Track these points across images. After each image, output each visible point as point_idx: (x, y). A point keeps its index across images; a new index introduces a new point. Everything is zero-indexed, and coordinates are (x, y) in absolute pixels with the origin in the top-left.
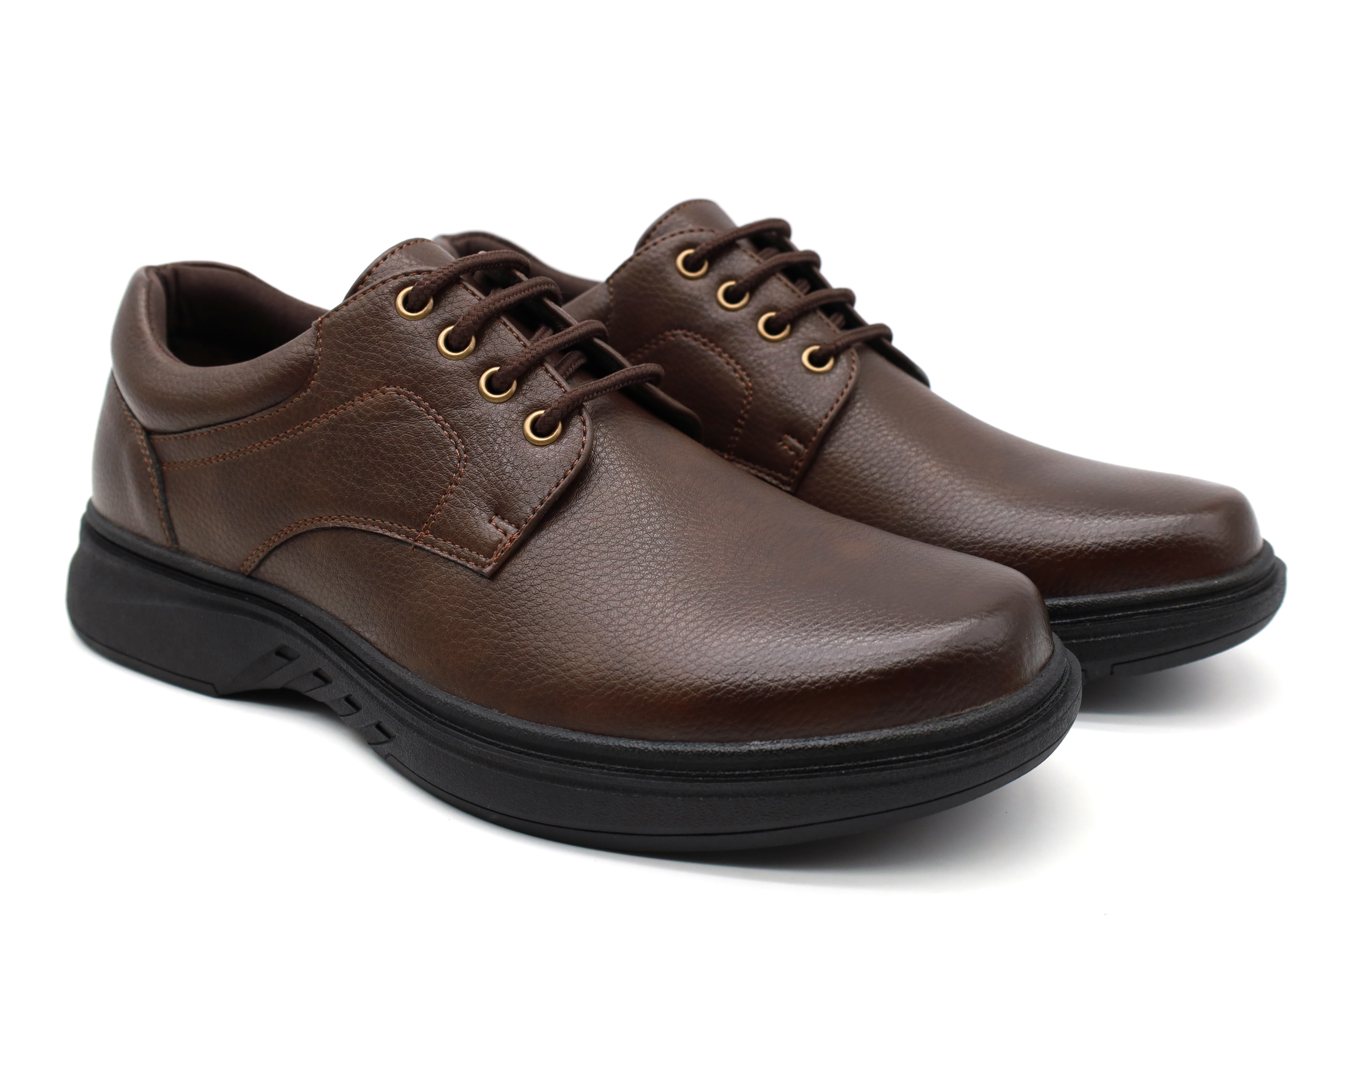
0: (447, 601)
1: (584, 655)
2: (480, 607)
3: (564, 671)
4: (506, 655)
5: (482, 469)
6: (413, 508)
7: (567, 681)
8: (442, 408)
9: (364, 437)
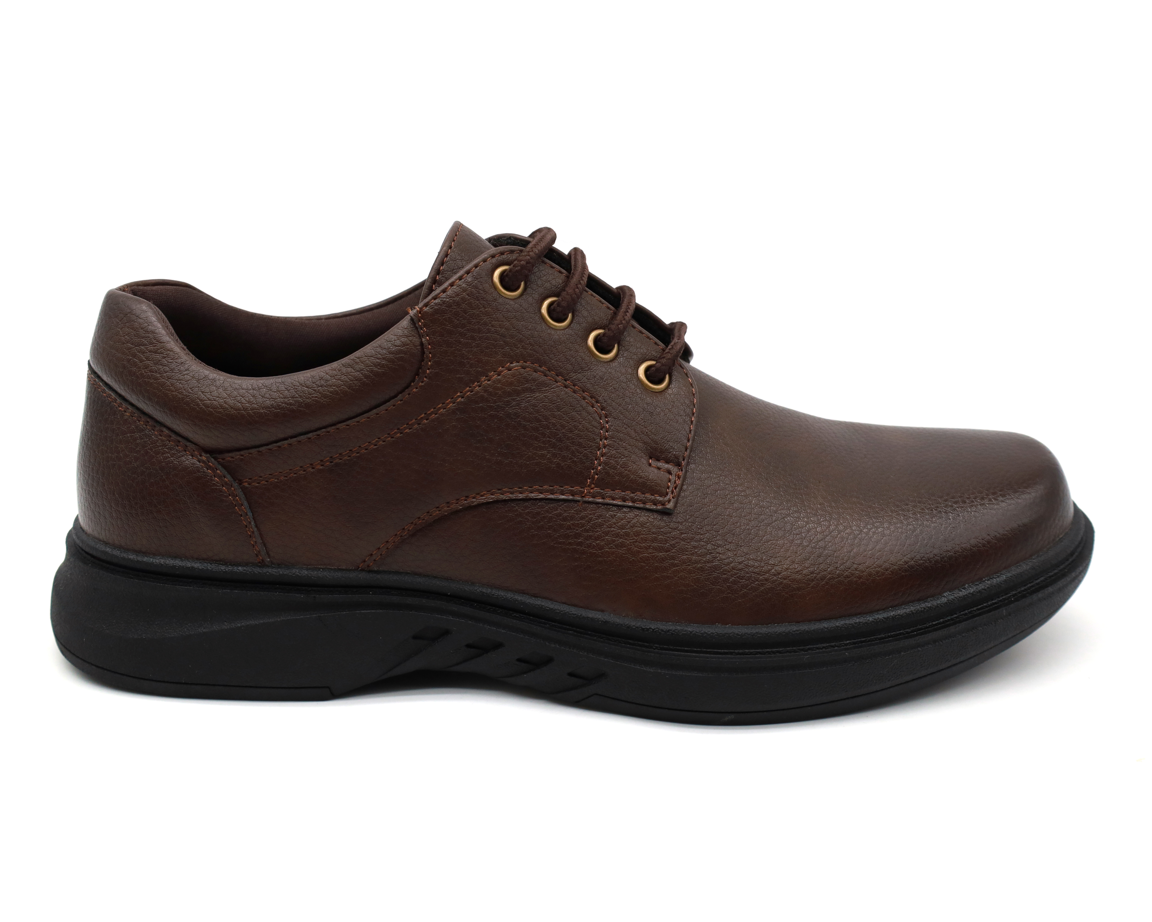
0: (636, 542)
1: (786, 558)
2: (672, 540)
3: (775, 575)
4: (713, 574)
5: (625, 421)
6: (572, 468)
7: (781, 583)
8: (568, 375)
9: (500, 413)
